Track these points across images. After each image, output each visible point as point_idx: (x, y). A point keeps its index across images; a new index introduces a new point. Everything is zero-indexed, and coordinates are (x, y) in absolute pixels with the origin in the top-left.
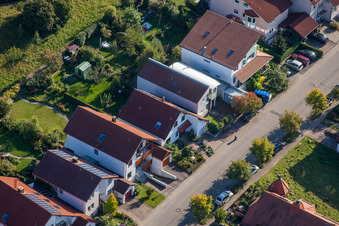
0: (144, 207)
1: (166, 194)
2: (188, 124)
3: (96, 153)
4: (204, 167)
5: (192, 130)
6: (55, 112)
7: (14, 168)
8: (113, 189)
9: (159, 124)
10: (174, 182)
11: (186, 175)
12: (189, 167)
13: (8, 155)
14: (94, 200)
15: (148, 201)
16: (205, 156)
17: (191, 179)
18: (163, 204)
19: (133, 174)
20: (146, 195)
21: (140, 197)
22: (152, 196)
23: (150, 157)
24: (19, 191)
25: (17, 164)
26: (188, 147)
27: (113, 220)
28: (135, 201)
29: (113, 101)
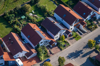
0: (74, 40)
1: (82, 37)
2: (95, 15)
3: (62, 20)
4: (97, 29)
5: (96, 17)
6: (54, 4)
7: (37, 20)
8: (65, 33)
9: (85, 14)
10: (86, 33)
11: (90, 31)
12: (92, 29)
13: (36, 16)
14: (58, 35)
15: (76, 38)
16: (98, 26)
17: (92, 33)
18: (80, 40)
19: (73, 29)
20: (75, 36)
21: (73, 36)
22: (77, 37)
23: (80, 24)
24: (34, 29)
25: (38, 19)
26: (93, 22)
27: (63, 43)
28: (72, 37)
29: (73, 3)
